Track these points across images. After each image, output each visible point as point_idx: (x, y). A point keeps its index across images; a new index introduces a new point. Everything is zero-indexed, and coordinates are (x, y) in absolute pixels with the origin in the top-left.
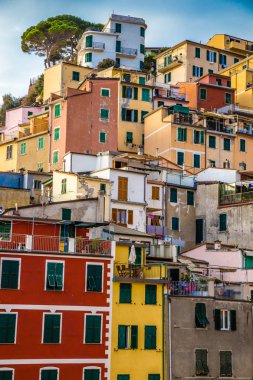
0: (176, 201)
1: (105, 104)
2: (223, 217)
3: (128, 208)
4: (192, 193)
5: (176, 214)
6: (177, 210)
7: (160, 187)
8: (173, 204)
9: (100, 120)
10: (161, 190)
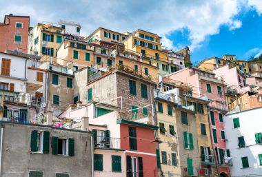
0: (57, 84)
1: (18, 32)
2: (90, 91)
3: (9, 81)
4: (72, 80)
5: (57, 93)
6: (58, 90)
7: (44, 73)
8: (55, 86)
9: (15, 42)
10: (44, 75)
